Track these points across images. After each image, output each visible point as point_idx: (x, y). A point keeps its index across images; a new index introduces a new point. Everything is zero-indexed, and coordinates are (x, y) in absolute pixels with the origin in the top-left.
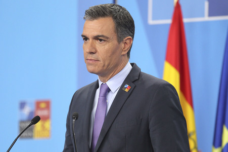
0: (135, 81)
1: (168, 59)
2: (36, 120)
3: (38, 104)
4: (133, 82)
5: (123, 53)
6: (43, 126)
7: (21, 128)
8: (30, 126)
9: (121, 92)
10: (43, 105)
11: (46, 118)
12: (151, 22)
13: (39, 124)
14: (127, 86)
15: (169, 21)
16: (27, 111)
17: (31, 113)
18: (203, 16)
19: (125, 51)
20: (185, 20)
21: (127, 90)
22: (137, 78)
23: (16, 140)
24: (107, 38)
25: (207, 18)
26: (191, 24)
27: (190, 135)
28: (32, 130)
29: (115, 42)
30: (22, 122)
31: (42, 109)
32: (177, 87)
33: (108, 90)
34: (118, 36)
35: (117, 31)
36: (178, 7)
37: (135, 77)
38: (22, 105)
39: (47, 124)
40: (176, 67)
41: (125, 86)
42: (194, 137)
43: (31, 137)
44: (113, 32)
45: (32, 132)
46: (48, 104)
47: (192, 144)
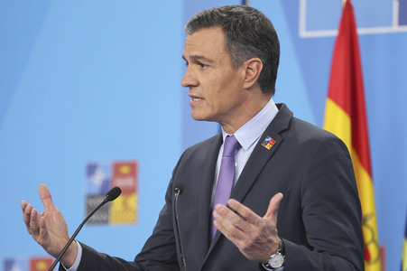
0: (283, 132)
1: (332, 95)
2: (114, 193)
3: (117, 167)
4: (279, 133)
5: (247, 85)
6: (125, 204)
7: (89, 207)
8: (103, 203)
9: (259, 149)
10: (125, 170)
11: (131, 191)
12: (304, 34)
13: (118, 200)
14: (270, 139)
15: (334, 33)
16: (99, 178)
17: (106, 183)
18: (389, 24)
19: (249, 82)
20: (361, 31)
21: (268, 147)
22: (287, 127)
23: (81, 226)
24: (211, 61)
25: (395, 28)
26: (371, 37)
27: (365, 220)
28: (107, 211)
29: (227, 68)
30: (90, 197)
31: (125, 176)
32: (347, 141)
33: (238, 146)
34: (232, 58)
35: (228, 49)
36: (348, 10)
37: (283, 126)
38: (91, 169)
39: (132, 201)
40: (344, 108)
41: (267, 140)
42: (371, 223)
43: (106, 222)
44: (221, 51)
45: (108, 213)
46: (133, 167)
47: (368, 235)
